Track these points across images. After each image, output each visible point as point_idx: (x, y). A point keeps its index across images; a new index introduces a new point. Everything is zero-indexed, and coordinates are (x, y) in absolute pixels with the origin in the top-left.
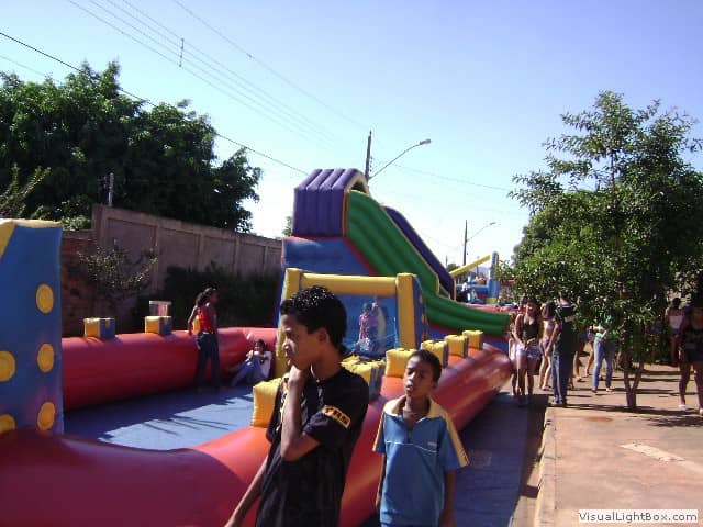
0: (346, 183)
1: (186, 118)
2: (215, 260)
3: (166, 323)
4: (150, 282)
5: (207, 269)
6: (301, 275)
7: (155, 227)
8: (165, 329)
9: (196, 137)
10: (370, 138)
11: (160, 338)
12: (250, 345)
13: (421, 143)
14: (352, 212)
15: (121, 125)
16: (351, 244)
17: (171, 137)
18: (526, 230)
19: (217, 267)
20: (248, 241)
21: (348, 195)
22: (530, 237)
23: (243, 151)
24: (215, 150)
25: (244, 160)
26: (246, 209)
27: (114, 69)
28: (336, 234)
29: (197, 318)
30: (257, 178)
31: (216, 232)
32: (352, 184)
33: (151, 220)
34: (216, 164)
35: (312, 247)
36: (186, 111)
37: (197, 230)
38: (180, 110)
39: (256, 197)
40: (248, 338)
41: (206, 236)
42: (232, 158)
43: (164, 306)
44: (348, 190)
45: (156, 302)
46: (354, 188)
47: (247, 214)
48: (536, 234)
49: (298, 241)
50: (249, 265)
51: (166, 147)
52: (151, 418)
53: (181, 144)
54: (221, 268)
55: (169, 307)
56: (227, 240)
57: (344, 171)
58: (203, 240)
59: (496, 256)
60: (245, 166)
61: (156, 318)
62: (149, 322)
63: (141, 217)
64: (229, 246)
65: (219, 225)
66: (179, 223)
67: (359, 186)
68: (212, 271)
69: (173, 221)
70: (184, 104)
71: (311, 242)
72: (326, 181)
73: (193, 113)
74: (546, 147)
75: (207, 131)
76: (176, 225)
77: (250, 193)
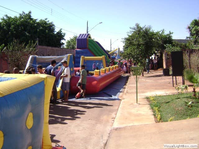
0: (87, 37)
6: (84, 57)
7: (47, 49)
9: (49, 27)
13: (100, 23)
14: (89, 43)
15: (35, 26)
16: (89, 50)
21: (88, 40)
23: (61, 29)
25: (61, 31)
27: (30, 13)
28: (86, 48)
30: (64, 35)
32: (88, 37)
33: (46, 47)
34: (55, 33)
35: (81, 51)
36: (47, 21)
37: (54, 48)
39: (65, 40)
41: (56, 50)
42: (59, 31)
46: (89, 38)
49: (78, 50)
57: (86, 34)
59: (119, 49)
60: (62, 33)
63: (44, 47)
64: (60, 51)
67: (90, 37)
70: (46, 19)
72: (83, 37)
73: (48, 21)
75: (53, 25)
76: (50, 48)
77: (63, 39)
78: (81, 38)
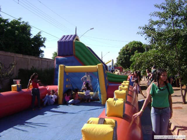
0: (73, 39)
1: (21, 24)
2: (33, 66)
3: (19, 87)
4: (13, 74)
5: (31, 68)
6: (64, 67)
7: (14, 57)
8: (19, 89)
9: (25, 29)
10: (76, 28)
11: (18, 93)
12: (49, 92)
13: (91, 29)
14: (76, 47)
16: (77, 57)
17: (17, 29)
18: (119, 53)
19: (34, 68)
20: (43, 60)
22: (121, 55)
24: (31, 32)
25: (40, 36)
26: (42, 50)
28: (72, 55)
29: (31, 84)
30: (44, 41)
31: (33, 57)
32: (75, 39)
33: (13, 54)
34: (32, 37)
36: (21, 21)
37: (27, 57)
38: (19, 21)
39: (45, 47)
40: (48, 89)
41: (30, 59)
42: (37, 35)
43: (18, 81)
44: (74, 41)
45: (16, 80)
47: (42, 52)
48: (122, 54)
49: (60, 58)
50: (44, 67)
51: (16, 31)
52: (16, 125)
53: (21, 31)
54: (36, 68)
55: (20, 81)
56: (37, 60)
57: (72, 35)
58: (29, 60)
59: (113, 60)
60: (41, 37)
61: (16, 85)
62: (13, 87)
64: (38, 62)
65: (34, 55)
66: (21, 55)
67: (77, 40)
68: (33, 69)
69: (19, 55)
71: (64, 58)
72: (67, 39)
74: (150, 16)
75: (28, 27)
76: (21, 56)
77: (43, 45)
78: (64, 41)
